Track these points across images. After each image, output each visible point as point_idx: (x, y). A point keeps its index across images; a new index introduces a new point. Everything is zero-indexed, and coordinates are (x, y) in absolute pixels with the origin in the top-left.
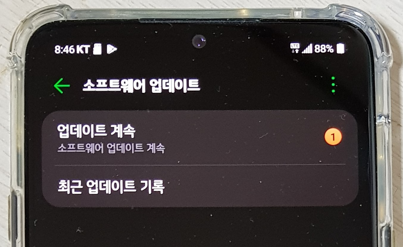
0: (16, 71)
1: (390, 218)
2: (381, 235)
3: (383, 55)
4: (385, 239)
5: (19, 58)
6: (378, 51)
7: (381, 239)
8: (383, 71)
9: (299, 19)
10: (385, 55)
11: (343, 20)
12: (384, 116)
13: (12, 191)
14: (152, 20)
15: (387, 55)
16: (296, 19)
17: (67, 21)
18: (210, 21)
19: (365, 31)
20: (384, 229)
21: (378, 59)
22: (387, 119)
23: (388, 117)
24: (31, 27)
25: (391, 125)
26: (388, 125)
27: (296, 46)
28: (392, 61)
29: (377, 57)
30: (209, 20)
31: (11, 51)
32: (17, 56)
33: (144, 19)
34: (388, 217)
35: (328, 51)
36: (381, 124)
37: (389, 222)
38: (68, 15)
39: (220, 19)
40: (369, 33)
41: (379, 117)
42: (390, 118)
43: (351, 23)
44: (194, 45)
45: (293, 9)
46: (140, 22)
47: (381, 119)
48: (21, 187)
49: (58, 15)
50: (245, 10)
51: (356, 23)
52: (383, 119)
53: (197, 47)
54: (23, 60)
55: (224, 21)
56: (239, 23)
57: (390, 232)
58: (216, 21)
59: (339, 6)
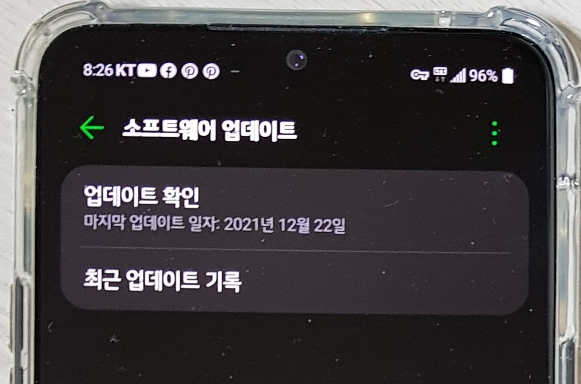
0: (24, 98)
1: (574, 328)
2: (561, 355)
3: (570, 85)
5: (29, 81)
7: (560, 361)
8: (569, 108)
9: (446, 29)
10: (572, 85)
11: (512, 30)
12: (569, 176)
13: (16, 278)
16: (441, 29)
17: (102, 25)
20: (565, 345)
21: (562, 90)
22: (573, 181)
23: (575, 178)
24: (48, 33)
25: (579, 189)
26: (574, 190)
27: (441, 71)
29: (560, 88)
30: (312, 27)
31: (17, 69)
32: (26, 77)
33: (216, 25)
34: (571, 328)
35: (489, 79)
36: (564, 188)
37: (572, 336)
38: (102, 17)
39: (328, 27)
40: (549, 50)
41: (561, 178)
42: (577, 180)
43: (523, 35)
44: (289, 65)
45: (438, 13)
46: (207, 30)
47: (564, 181)
48: (30, 273)
49: (88, 16)
50: (369, 14)
51: (531, 35)
52: (567, 181)
53: (293, 68)
54: (35, 82)
55: (334, 30)
56: (357, 32)
57: (574, 348)
58: (323, 29)
59: (505, 10)
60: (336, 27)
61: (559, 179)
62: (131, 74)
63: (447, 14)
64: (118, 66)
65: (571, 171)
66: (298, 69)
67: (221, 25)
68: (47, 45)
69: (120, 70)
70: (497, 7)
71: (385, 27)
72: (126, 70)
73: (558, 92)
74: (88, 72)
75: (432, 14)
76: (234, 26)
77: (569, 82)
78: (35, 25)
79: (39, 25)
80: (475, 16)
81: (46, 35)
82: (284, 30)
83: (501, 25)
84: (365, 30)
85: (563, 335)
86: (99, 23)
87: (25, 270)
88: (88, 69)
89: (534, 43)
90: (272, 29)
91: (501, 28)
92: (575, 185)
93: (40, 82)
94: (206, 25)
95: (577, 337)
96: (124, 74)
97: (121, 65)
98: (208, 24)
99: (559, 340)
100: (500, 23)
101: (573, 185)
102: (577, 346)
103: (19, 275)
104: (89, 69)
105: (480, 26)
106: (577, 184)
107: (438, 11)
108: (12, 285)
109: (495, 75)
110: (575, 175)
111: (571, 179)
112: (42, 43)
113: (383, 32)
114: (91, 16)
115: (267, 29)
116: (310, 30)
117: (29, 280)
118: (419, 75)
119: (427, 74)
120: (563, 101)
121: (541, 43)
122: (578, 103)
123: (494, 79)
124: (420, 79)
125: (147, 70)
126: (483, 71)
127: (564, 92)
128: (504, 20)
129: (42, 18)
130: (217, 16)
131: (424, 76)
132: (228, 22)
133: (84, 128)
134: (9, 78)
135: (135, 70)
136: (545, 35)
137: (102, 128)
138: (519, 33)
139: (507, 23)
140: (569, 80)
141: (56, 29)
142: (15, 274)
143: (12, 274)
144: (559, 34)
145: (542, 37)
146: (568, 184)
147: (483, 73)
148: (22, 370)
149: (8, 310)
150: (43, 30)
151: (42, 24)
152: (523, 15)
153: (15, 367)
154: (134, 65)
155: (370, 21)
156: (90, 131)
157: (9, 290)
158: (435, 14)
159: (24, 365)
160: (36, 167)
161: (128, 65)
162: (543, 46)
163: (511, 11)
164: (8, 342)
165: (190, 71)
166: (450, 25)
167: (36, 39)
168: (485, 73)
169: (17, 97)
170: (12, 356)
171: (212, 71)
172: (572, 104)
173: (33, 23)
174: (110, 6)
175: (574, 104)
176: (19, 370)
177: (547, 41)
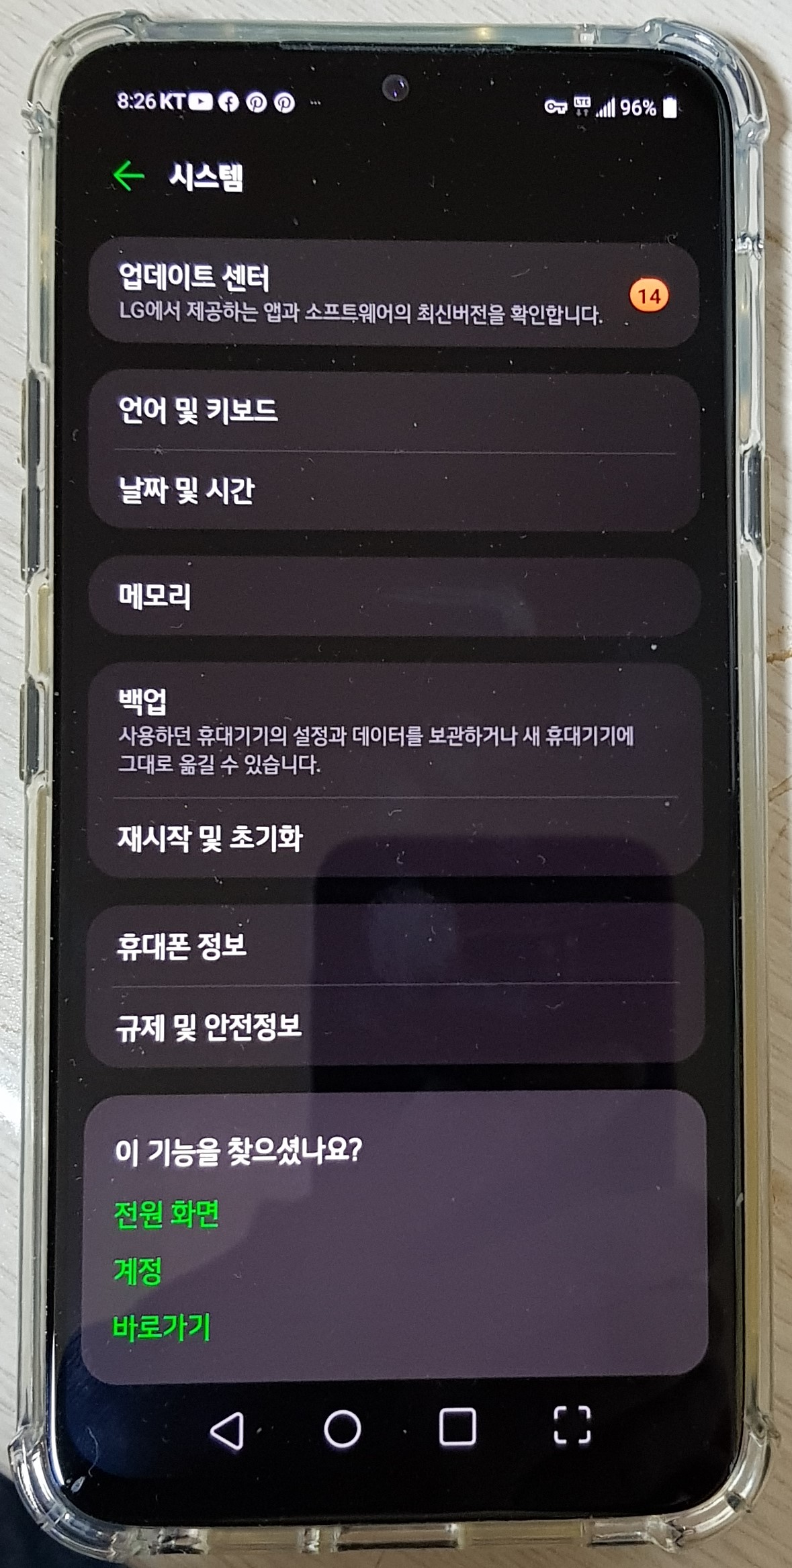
0: (40, 137)
1: (759, 434)
2: (742, 467)
3: (750, 119)
4: (749, 474)
5: (46, 114)
6: (742, 113)
7: (742, 476)
8: (749, 149)
9: (588, 48)
10: (754, 120)
11: (674, 49)
12: (750, 238)
13: (29, 372)
14: (306, 43)
15: (758, 119)
16: (583, 48)
17: (141, 42)
18: (418, 48)
19: (716, 72)
20: (748, 454)
21: (740, 127)
22: (755, 243)
23: (759, 239)
24: (71, 53)
25: (763, 253)
26: (757, 254)
27: (584, 102)
28: (767, 131)
29: (738, 123)
30: (415, 45)
31: (30, 99)
32: (43, 111)
33: (290, 43)
34: (755, 432)
35: (647, 112)
36: (744, 252)
37: (757, 441)
38: (142, 32)
39: (436, 46)
40: (723, 76)
41: (740, 240)
42: (761, 242)
43: (690, 56)
44: (386, 94)
45: (578, 27)
46: (281, 49)
47: (745, 243)
48: (48, 364)
49: (124, 31)
50: (485, 29)
51: (699, 56)
52: (748, 243)
53: (391, 98)
54: (54, 117)
55: (444, 49)
56: (474, 52)
57: (760, 460)
58: (430, 49)
59: (666, 24)
60: (447, 46)
61: (738, 241)
62: (180, 106)
63: (590, 28)
64: (162, 95)
65: (753, 231)
66: (396, 100)
67: (297, 43)
68: (70, 69)
69: (165, 101)
70: (655, 20)
71: (511, 46)
72: (173, 101)
73: (736, 128)
74: (123, 104)
75: (570, 28)
76: (314, 44)
77: (750, 115)
78: (54, 43)
79: (59, 43)
80: (625, 31)
81: (68, 55)
82: (379, 49)
83: (660, 42)
84: (484, 49)
85: (747, 442)
86: (138, 41)
87: (42, 361)
88: (123, 100)
89: (703, 65)
90: (363, 48)
91: (660, 47)
92: (759, 248)
93: (61, 116)
94: (278, 43)
95: (763, 444)
96: (171, 107)
97: (166, 96)
98: (280, 41)
99: (740, 449)
100: (659, 40)
101: (756, 249)
102: (763, 456)
103: (34, 367)
104: (125, 101)
105: (634, 43)
106: (761, 246)
107: (580, 25)
108: (25, 380)
109: (653, 107)
110: (758, 235)
111: (753, 241)
112: (63, 66)
113: (508, 51)
114: (126, 31)
115: (357, 48)
116: (413, 49)
117: (47, 374)
118: (554, 106)
119: (565, 105)
120: (742, 140)
121: (712, 66)
122: (762, 143)
123: (653, 112)
124: (557, 112)
125: (200, 101)
126: (638, 101)
127: (742, 129)
128: (664, 36)
129: (64, 34)
130: (291, 31)
131: (561, 108)
132: (307, 39)
133: (118, 175)
134: (20, 113)
135: (185, 101)
136: (718, 56)
137: (142, 176)
138: (685, 52)
139: (669, 40)
140: (749, 112)
141: (82, 48)
142: (29, 365)
143: (25, 367)
144: (735, 54)
145: (715, 58)
146: (750, 247)
147: (637, 104)
148: (38, 491)
149: (19, 413)
150: (64, 48)
151: (64, 43)
152: (690, 30)
153: (29, 486)
154: (184, 95)
155: (489, 38)
156: (125, 180)
157: (21, 387)
158: (575, 29)
159: (41, 485)
160: (55, 227)
161: (175, 95)
162: (715, 70)
163: (676, 24)
164: (19, 454)
165: (257, 102)
166: (595, 43)
167: (55, 60)
168: (641, 104)
169: (30, 136)
170: (24, 473)
171: (285, 102)
172: (753, 144)
173: (51, 39)
174: (152, 20)
175: (757, 144)
176: (34, 491)
177: (721, 63)
